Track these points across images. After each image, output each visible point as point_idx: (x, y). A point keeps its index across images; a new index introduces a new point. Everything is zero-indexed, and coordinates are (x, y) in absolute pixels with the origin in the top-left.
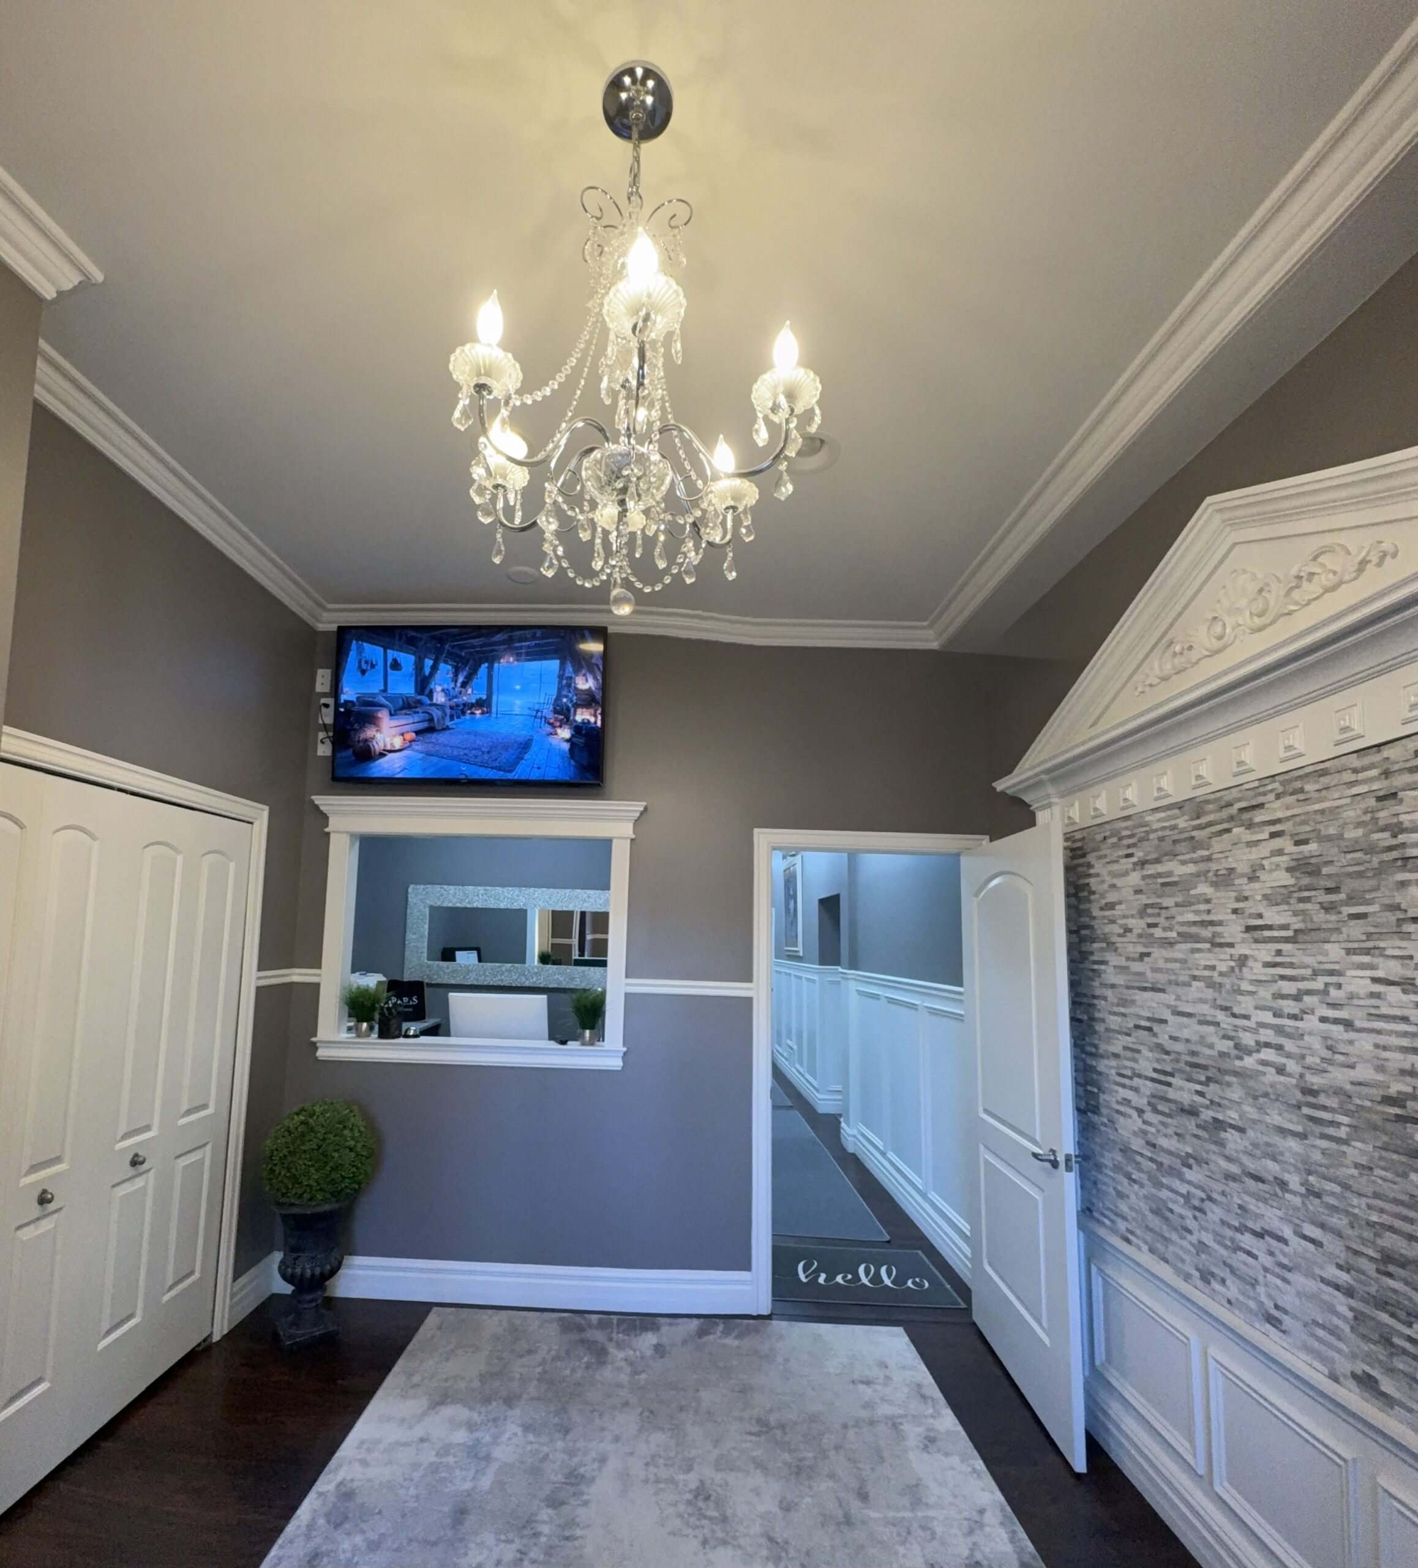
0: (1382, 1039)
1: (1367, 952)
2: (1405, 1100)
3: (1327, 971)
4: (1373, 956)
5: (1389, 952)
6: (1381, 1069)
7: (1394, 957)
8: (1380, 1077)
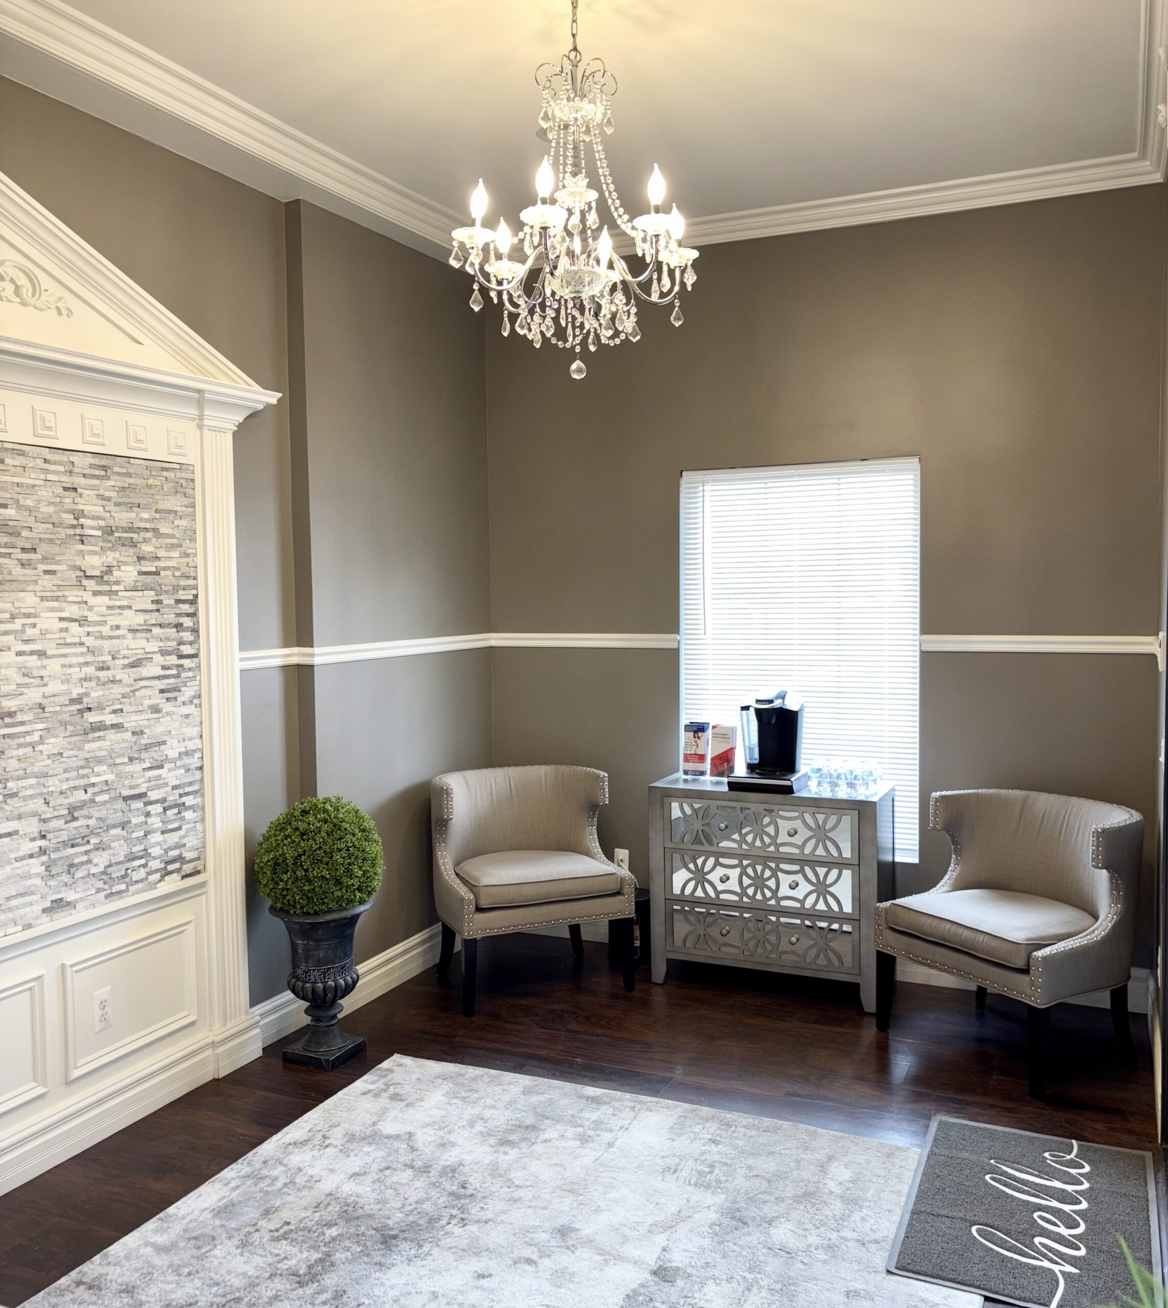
0: (66, 661)
1: (56, 599)
2: (82, 699)
3: (24, 614)
4: (60, 601)
5: (70, 599)
6: (66, 681)
7: (75, 602)
8: (65, 687)
